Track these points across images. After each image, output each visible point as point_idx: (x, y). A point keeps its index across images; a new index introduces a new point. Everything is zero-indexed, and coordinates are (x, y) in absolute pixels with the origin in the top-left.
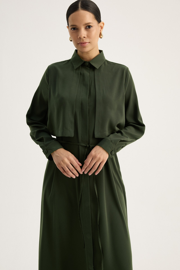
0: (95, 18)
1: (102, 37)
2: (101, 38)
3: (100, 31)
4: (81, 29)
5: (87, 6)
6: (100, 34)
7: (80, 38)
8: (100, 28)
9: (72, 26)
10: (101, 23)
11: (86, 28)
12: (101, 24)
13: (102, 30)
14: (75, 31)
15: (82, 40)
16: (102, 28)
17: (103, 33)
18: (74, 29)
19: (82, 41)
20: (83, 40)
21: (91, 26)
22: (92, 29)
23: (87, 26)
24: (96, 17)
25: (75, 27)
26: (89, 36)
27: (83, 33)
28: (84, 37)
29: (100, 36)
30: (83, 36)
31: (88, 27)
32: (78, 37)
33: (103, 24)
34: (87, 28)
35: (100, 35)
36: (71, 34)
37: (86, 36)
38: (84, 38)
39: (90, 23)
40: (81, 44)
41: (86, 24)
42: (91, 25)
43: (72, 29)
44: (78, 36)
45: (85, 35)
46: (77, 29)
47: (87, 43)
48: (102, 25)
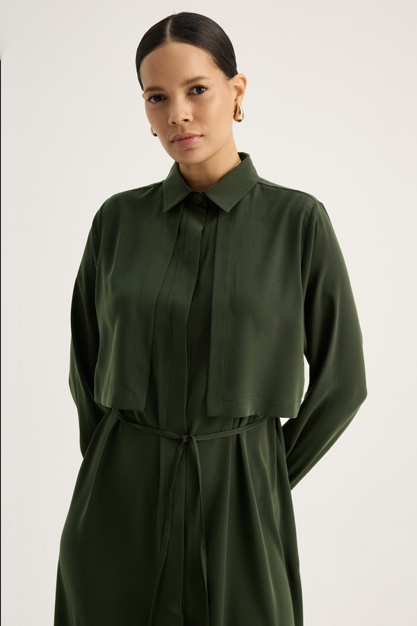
0: (216, 62)
1: (240, 117)
2: (240, 121)
3: (236, 100)
4: (174, 97)
5: (191, 29)
6: (237, 111)
7: (174, 123)
8: (234, 94)
9: (149, 89)
10: (236, 77)
11: (189, 94)
12: (236, 81)
13: (239, 98)
14: (159, 104)
15: (180, 129)
16: (240, 92)
17: (243, 107)
18: (158, 98)
19: (180, 132)
20: (183, 130)
21: (203, 88)
22: (206, 94)
23: (193, 88)
24: (218, 59)
25: (157, 93)
26: (198, 118)
27: (183, 108)
28: (186, 120)
29: (234, 116)
30: (182, 116)
31: (196, 90)
32: (170, 122)
33: (244, 80)
34: (194, 94)
35: (235, 112)
36: (152, 114)
37: (190, 118)
38: (187, 124)
39: (199, 78)
40: (180, 140)
41: (188, 82)
42: (203, 83)
43: (152, 100)
44: (168, 117)
45: (187, 114)
46: (165, 99)
47: (196, 139)
48: (241, 84)
